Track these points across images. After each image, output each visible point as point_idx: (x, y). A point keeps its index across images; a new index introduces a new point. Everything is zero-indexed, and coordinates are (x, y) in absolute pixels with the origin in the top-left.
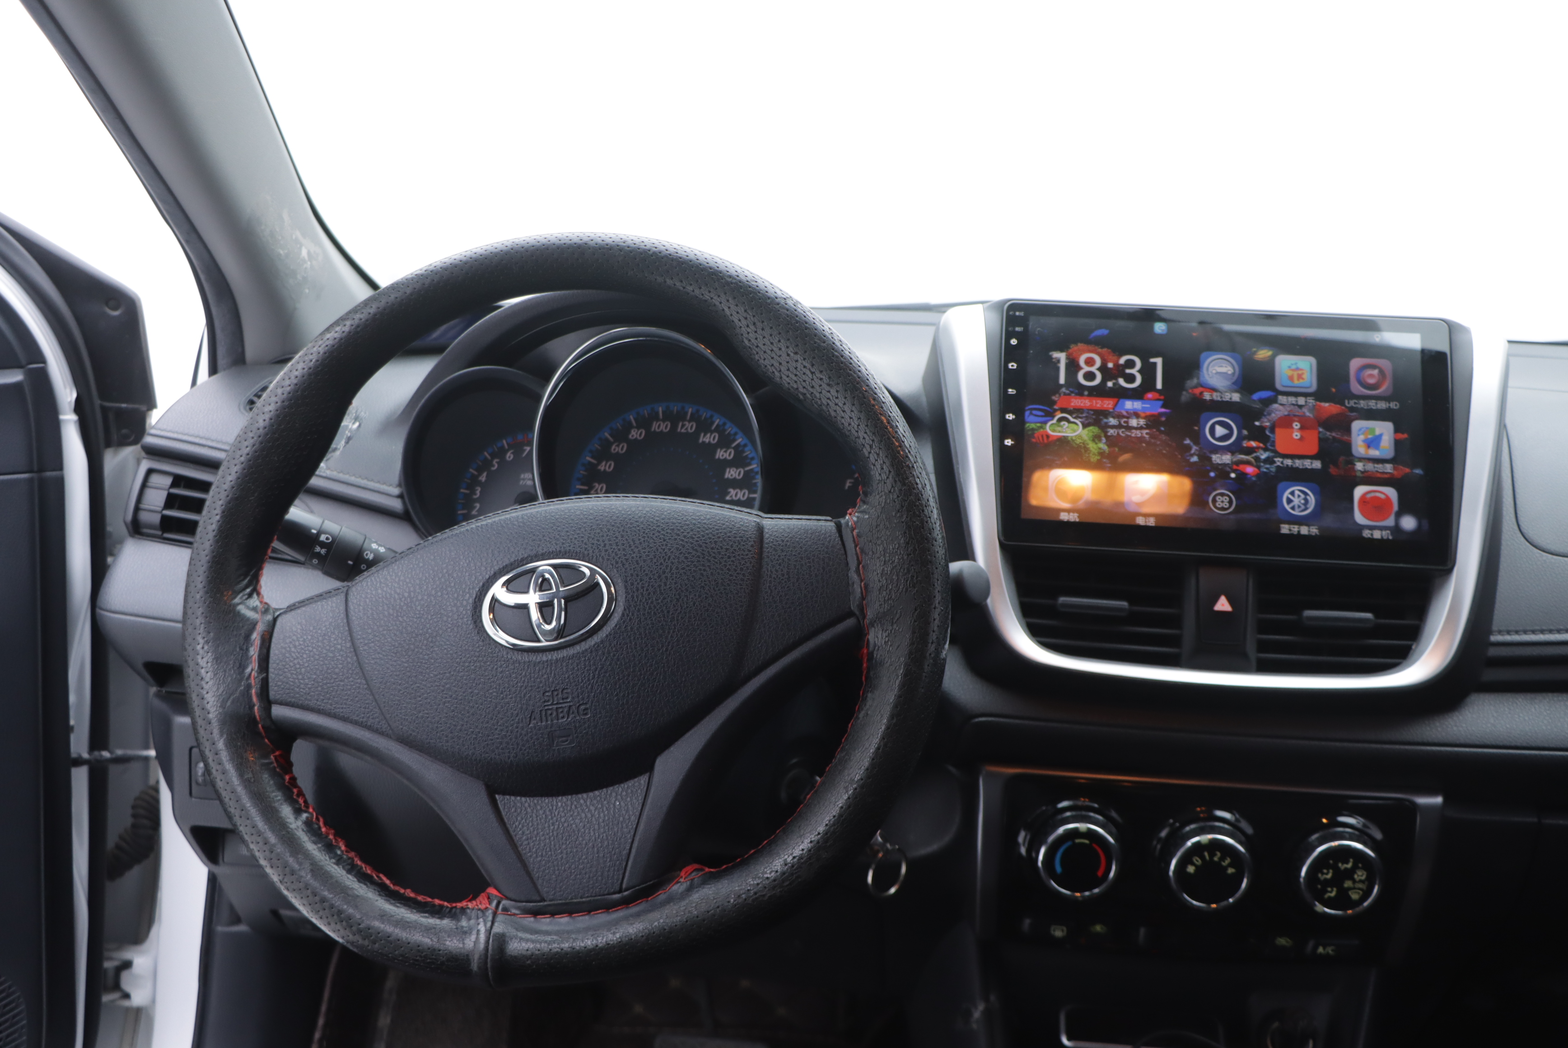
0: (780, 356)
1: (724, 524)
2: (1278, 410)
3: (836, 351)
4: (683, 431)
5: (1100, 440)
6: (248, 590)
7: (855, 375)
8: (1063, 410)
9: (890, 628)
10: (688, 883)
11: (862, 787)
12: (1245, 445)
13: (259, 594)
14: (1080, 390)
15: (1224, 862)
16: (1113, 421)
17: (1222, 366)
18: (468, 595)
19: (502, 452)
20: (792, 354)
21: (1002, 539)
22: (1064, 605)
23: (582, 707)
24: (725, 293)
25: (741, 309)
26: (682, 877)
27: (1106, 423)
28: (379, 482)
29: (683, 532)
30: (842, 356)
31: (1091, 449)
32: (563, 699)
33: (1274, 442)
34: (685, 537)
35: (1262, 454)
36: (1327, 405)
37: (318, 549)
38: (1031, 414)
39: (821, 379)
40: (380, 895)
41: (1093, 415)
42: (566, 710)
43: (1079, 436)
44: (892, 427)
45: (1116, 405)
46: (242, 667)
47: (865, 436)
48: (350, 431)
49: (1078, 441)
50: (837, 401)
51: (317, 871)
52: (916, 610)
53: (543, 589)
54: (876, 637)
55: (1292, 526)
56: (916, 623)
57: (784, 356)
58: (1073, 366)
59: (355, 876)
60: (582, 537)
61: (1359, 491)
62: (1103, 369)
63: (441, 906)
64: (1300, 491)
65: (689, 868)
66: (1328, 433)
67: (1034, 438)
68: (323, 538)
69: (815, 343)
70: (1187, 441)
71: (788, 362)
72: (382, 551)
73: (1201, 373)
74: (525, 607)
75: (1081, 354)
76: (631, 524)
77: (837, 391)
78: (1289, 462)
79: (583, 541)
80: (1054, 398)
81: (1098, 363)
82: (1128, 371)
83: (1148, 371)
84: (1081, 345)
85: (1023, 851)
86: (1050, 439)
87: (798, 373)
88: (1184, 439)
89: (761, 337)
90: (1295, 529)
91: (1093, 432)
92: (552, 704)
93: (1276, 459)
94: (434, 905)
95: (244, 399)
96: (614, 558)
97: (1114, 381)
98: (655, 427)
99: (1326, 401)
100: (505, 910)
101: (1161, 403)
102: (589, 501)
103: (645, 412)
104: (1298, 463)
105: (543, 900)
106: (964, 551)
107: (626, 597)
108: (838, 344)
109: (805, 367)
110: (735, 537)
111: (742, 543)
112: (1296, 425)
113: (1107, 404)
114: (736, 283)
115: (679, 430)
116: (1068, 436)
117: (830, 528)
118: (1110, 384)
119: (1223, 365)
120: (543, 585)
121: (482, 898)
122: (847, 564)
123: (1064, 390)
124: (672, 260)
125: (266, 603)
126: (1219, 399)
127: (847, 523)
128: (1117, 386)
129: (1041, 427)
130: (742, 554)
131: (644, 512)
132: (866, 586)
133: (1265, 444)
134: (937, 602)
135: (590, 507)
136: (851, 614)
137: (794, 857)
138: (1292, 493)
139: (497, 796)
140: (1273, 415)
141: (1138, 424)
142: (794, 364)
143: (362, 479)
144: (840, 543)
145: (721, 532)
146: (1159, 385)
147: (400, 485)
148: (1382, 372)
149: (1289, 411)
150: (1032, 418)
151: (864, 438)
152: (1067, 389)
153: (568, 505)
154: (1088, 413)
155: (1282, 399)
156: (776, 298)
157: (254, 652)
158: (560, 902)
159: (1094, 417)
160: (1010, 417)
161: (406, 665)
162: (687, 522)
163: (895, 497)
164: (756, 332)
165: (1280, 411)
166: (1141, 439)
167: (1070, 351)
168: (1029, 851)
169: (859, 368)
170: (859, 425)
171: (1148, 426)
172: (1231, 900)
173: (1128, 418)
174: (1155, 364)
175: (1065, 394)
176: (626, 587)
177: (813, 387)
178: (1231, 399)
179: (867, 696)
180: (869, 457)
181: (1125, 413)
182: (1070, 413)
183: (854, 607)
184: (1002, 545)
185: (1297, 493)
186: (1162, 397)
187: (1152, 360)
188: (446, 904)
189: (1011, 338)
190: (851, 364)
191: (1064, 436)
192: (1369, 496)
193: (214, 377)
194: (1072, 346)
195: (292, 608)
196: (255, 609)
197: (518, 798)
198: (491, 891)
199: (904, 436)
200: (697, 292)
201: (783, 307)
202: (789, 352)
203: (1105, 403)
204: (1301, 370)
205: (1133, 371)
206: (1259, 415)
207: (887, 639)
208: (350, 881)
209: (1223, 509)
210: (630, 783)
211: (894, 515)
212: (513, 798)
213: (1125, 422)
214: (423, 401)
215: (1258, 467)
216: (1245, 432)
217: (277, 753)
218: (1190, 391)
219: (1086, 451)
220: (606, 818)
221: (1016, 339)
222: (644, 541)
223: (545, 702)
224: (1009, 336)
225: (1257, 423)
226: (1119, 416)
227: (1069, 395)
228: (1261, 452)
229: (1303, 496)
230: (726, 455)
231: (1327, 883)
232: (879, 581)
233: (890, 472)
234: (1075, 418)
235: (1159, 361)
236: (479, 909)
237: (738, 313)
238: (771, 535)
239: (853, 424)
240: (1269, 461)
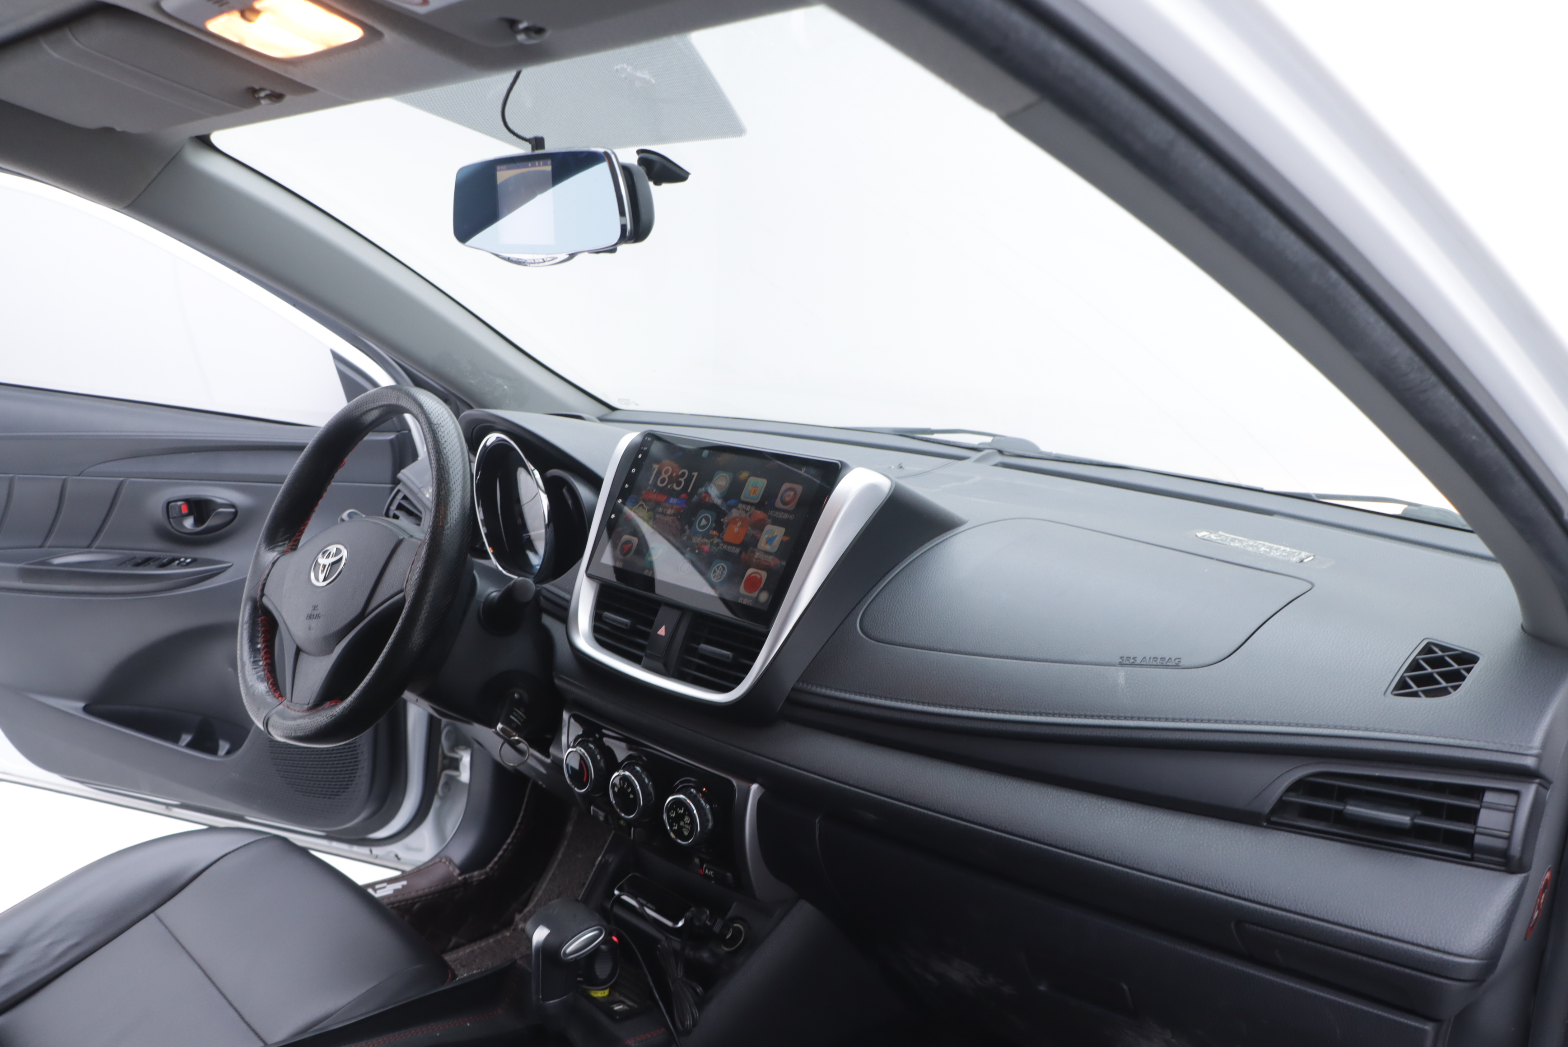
2: (735, 513)
5: (651, 520)
8: (644, 501)
14: (656, 489)
15: (629, 790)
16: (661, 510)
21: (589, 572)
22: (605, 617)
33: (725, 533)
35: (716, 540)
36: (759, 512)
38: (630, 500)
45: (666, 500)
58: (659, 474)
61: (750, 571)
62: (670, 477)
64: (722, 566)
66: (752, 531)
70: (688, 527)
73: (709, 484)
75: (665, 467)
78: (725, 547)
80: (642, 492)
81: (670, 473)
82: (680, 479)
83: (688, 480)
84: (667, 461)
88: (686, 525)
91: (650, 515)
93: (721, 544)
97: (671, 485)
99: (760, 510)
101: (685, 501)
104: (730, 548)
118: (669, 487)
119: (722, 481)
123: (649, 488)
126: (711, 502)
133: (720, 534)
138: (718, 567)
140: (731, 515)
146: (689, 491)
148: (795, 494)
154: (653, 503)
155: (740, 505)
160: (620, 500)
167: (661, 465)
171: (675, 515)
174: (693, 476)
178: (716, 503)
182: (646, 502)
184: (589, 576)
185: (720, 567)
186: (688, 498)
187: (693, 473)
189: (640, 455)
192: (753, 575)
194: (663, 461)
203: (662, 498)
204: (756, 487)
205: (682, 480)
206: (725, 515)
209: (684, 571)
215: (711, 548)
218: (701, 495)
221: (642, 454)
226: (664, 507)
227: (649, 491)
228: (716, 538)
229: (722, 570)
231: (673, 820)
234: (645, 505)
235: (695, 474)
240: (717, 545)
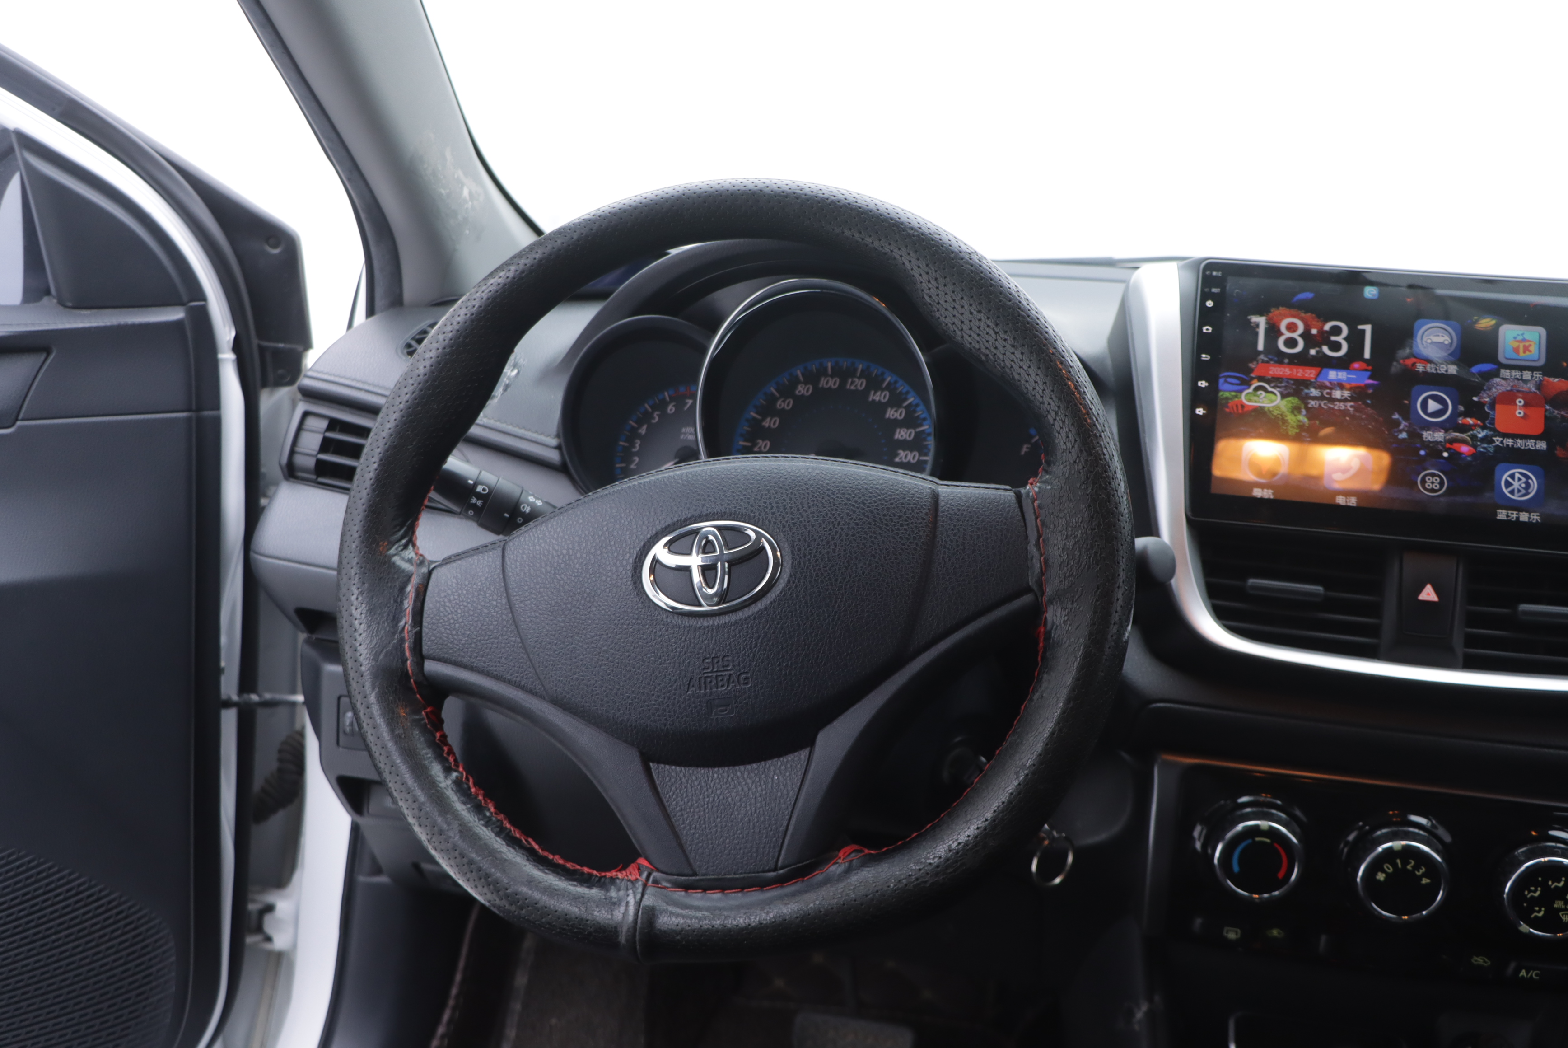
0: (962, 314)
1: (897, 490)
2: (1500, 385)
3: (1022, 311)
4: (852, 388)
5: (1300, 412)
6: (404, 541)
7: (1042, 337)
8: (1261, 379)
9: (1070, 606)
10: (847, 864)
11: (1034, 773)
12: (1460, 422)
13: (414, 545)
14: (1280, 358)
15: (1419, 871)
16: (1314, 392)
17: (1438, 336)
18: (628, 555)
19: (663, 405)
20: (975, 313)
21: (1189, 514)
22: (1254, 587)
23: (743, 676)
24: (906, 246)
25: (922, 264)
26: (840, 858)
27: (1307, 394)
28: (536, 432)
29: (854, 497)
30: (1029, 316)
31: (1290, 421)
32: (723, 667)
33: (1493, 419)
34: (856, 502)
35: (1479, 433)
36: (1557, 380)
37: (474, 500)
38: (1226, 381)
39: (1005, 340)
40: (528, 860)
41: (1293, 384)
42: (726, 678)
43: (1277, 407)
44: (1079, 393)
45: (1318, 375)
46: (396, 619)
47: (1051, 401)
48: (509, 378)
49: (1276, 412)
50: (1021, 363)
51: (466, 832)
52: (1098, 589)
53: (706, 551)
54: (1055, 615)
55: (1510, 512)
56: (1098, 603)
57: (967, 313)
58: (1273, 332)
59: (504, 839)
60: (749, 499)
62: (1306, 335)
63: (590, 875)
64: (1521, 473)
65: (848, 849)
66: (1556, 412)
67: (1228, 407)
68: (479, 489)
69: (1000, 301)
70: (1396, 416)
71: (970, 321)
72: (539, 504)
73: (1414, 342)
74: (687, 569)
75: (1283, 319)
76: (800, 486)
77: (1022, 353)
78: (1509, 442)
79: (749, 503)
80: (1251, 365)
81: (1301, 328)
82: (1333, 338)
83: (1355, 339)
84: (1282, 310)
85: (1198, 845)
86: (1246, 409)
87: (980, 333)
88: (1393, 414)
89: (943, 294)
90: (1514, 515)
91: (1292, 403)
92: (712, 672)
93: (1495, 439)
94: (583, 874)
95: (402, 343)
96: (781, 522)
97: (1317, 349)
98: (823, 383)
99: (1556, 377)
100: (656, 882)
101: (1368, 373)
102: (756, 461)
103: (813, 367)
104: (1520, 443)
105: (695, 874)
106: (1149, 527)
107: (793, 563)
108: (1024, 302)
109: (988, 326)
110: (909, 504)
111: (916, 511)
112: (1520, 402)
113: (1309, 373)
114: (918, 236)
115: (848, 387)
116: (1264, 407)
117: (1009, 498)
118: (1313, 352)
119: (1440, 334)
120: (707, 547)
121: (632, 868)
122: (1027, 536)
123: (1262, 357)
124: (851, 209)
125: (421, 555)
126: (1433, 371)
127: (1028, 493)
128: (1320, 354)
129: (1236, 396)
130: (916, 523)
131: (814, 474)
132: (1046, 561)
133: (1483, 421)
134: (1121, 581)
135: (758, 467)
136: (1028, 590)
137: (959, 844)
138: (1512, 476)
139: (651, 764)
140: (1494, 390)
141: (1342, 396)
142: (977, 323)
143: (520, 428)
144: (1020, 514)
145: (894, 499)
146: (1367, 355)
147: (558, 436)
149: (1512, 387)
150: (1227, 386)
151: (1049, 404)
152: (1266, 356)
153: (735, 465)
154: (1287, 382)
155: (1505, 373)
156: (961, 252)
157: (408, 604)
158: (713, 877)
159: (1294, 387)
160: (1203, 384)
161: (563, 624)
162: (859, 487)
163: (1081, 467)
164: (937, 288)
165: (1502, 385)
166: (1345, 413)
167: (1271, 315)
168: (1204, 846)
169: (1047, 329)
170: (1044, 390)
171: (1352, 399)
172: (1424, 913)
173: (1331, 389)
174: (1363, 331)
175: (1263, 361)
176: (792, 552)
177: (996, 348)
178: (1447, 371)
179: (1042, 678)
180: (1053, 425)
181: (1328, 384)
182: (1268, 382)
183: (1032, 582)
184: (1189, 521)
185: (1517, 475)
186: (1370, 368)
187: (1360, 327)
188: (595, 872)
189: (1207, 300)
190: (1038, 324)
191: (1260, 407)
193: (371, 319)
194: (1273, 310)
195: (447, 561)
196: (410, 561)
197: (673, 767)
198: (642, 861)
199: (1092, 403)
200: (876, 244)
201: (967, 263)
202: (972, 311)
203: (1306, 373)
204: (1529, 341)
205: (1339, 339)
206: (1478, 389)
207: (1066, 618)
208: (499, 844)
209: (1433, 490)
210: (790, 757)
211: (1078, 486)
212: (667, 767)
213: (1328, 393)
214: (584, 350)
215: (1475, 447)
216: (1461, 408)
217: (429, 710)
218: (1401, 361)
219: (1283, 423)
220: (764, 792)
221: (1212, 300)
222: (813, 505)
223: (704, 669)
224: (1205, 297)
225: (1475, 399)
226: (1322, 387)
227: (1267, 362)
228: (1479, 430)
229: (1524, 479)
230: (897, 415)
231: (1534, 901)
232: (1060, 556)
233: (1076, 441)
234: (1273, 387)
235: (1368, 328)
236: (629, 880)
237: (919, 267)
238: (947, 503)
239: (1037, 388)
240: (1487, 440)
